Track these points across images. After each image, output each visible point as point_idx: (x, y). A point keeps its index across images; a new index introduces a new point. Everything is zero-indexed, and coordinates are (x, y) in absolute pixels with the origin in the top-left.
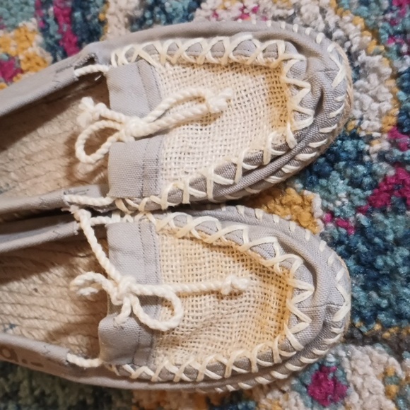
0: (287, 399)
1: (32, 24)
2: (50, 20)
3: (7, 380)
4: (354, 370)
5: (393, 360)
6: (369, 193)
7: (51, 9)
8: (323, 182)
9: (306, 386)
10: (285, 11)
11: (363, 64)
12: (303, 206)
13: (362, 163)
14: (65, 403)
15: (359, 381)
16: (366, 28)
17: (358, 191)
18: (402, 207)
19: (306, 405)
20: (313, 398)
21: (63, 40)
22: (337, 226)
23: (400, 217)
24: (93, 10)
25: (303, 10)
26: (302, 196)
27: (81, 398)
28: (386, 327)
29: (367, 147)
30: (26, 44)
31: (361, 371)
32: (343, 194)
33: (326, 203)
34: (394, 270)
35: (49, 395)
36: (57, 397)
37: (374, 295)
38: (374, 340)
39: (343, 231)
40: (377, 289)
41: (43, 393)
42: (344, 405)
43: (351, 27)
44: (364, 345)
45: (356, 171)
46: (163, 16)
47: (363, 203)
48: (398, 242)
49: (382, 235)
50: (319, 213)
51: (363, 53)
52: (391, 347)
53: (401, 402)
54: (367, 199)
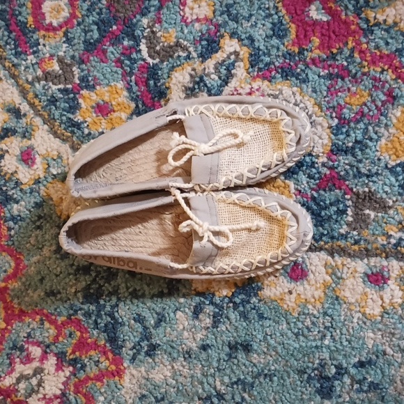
0: (278, 279)
1: (120, 85)
2: (133, 84)
3: (110, 284)
4: (311, 264)
5: (329, 258)
6: (318, 181)
7: (133, 77)
8: (296, 176)
9: (288, 273)
10: (275, 92)
11: (314, 121)
12: (284, 188)
13: (314, 168)
14: (150, 293)
15: (313, 268)
16: (316, 104)
17: (312, 181)
18: (333, 188)
19: (288, 282)
20: (291, 278)
21: (142, 96)
22: (302, 197)
23: (332, 193)
24: (162, 81)
25: (284, 92)
26: (285, 183)
27: (160, 290)
28: (326, 243)
29: (316, 160)
30: (116, 96)
31: (314, 264)
32: (305, 182)
33: (296, 186)
34: (330, 217)
35: (139, 290)
36: (145, 291)
37: (321, 229)
38: (321, 249)
39: (305, 199)
40: (322, 226)
41: (135, 290)
42: (307, 280)
43: (308, 103)
44: (316, 252)
45: (311, 171)
46: (206, 88)
47: (315, 186)
48: (331, 204)
49: (324, 201)
50: (293, 191)
51: (314, 115)
52: (329, 252)
53: (333, 276)
54: (317, 184)
